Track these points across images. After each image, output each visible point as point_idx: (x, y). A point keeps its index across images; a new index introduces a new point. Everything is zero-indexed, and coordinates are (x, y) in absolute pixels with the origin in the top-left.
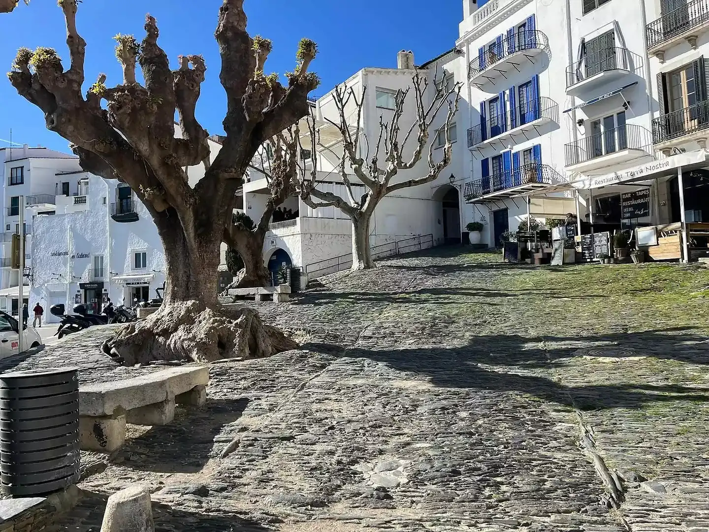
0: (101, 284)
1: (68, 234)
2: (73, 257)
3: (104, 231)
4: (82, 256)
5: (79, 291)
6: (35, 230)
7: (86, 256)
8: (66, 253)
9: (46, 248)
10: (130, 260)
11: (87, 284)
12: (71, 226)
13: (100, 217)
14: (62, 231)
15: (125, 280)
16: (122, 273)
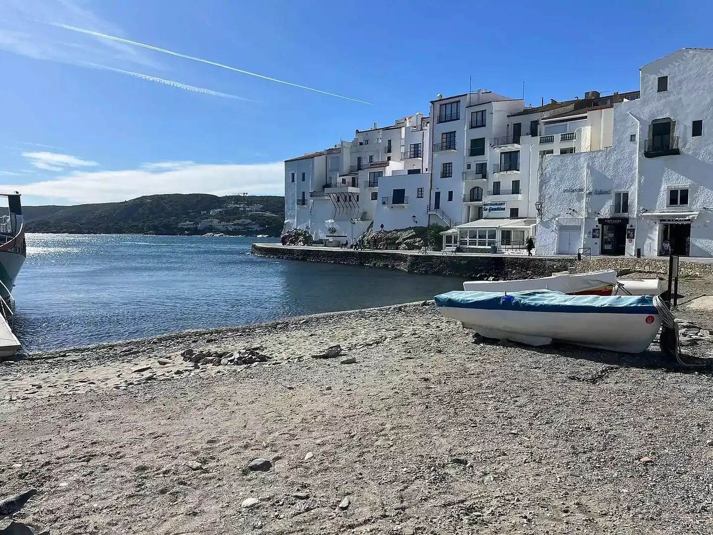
0: (626, 220)
1: (585, 171)
2: (590, 193)
3: (630, 169)
4: (601, 193)
5: (597, 226)
6: (544, 168)
7: (607, 193)
8: (581, 190)
9: (557, 185)
10: (663, 197)
11: (608, 219)
12: (588, 164)
13: (626, 155)
14: (576, 169)
15: (659, 216)
16: (654, 211)
